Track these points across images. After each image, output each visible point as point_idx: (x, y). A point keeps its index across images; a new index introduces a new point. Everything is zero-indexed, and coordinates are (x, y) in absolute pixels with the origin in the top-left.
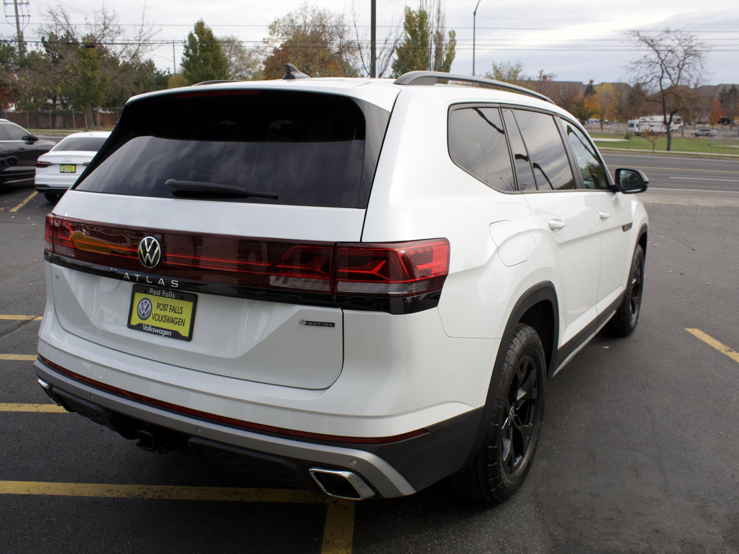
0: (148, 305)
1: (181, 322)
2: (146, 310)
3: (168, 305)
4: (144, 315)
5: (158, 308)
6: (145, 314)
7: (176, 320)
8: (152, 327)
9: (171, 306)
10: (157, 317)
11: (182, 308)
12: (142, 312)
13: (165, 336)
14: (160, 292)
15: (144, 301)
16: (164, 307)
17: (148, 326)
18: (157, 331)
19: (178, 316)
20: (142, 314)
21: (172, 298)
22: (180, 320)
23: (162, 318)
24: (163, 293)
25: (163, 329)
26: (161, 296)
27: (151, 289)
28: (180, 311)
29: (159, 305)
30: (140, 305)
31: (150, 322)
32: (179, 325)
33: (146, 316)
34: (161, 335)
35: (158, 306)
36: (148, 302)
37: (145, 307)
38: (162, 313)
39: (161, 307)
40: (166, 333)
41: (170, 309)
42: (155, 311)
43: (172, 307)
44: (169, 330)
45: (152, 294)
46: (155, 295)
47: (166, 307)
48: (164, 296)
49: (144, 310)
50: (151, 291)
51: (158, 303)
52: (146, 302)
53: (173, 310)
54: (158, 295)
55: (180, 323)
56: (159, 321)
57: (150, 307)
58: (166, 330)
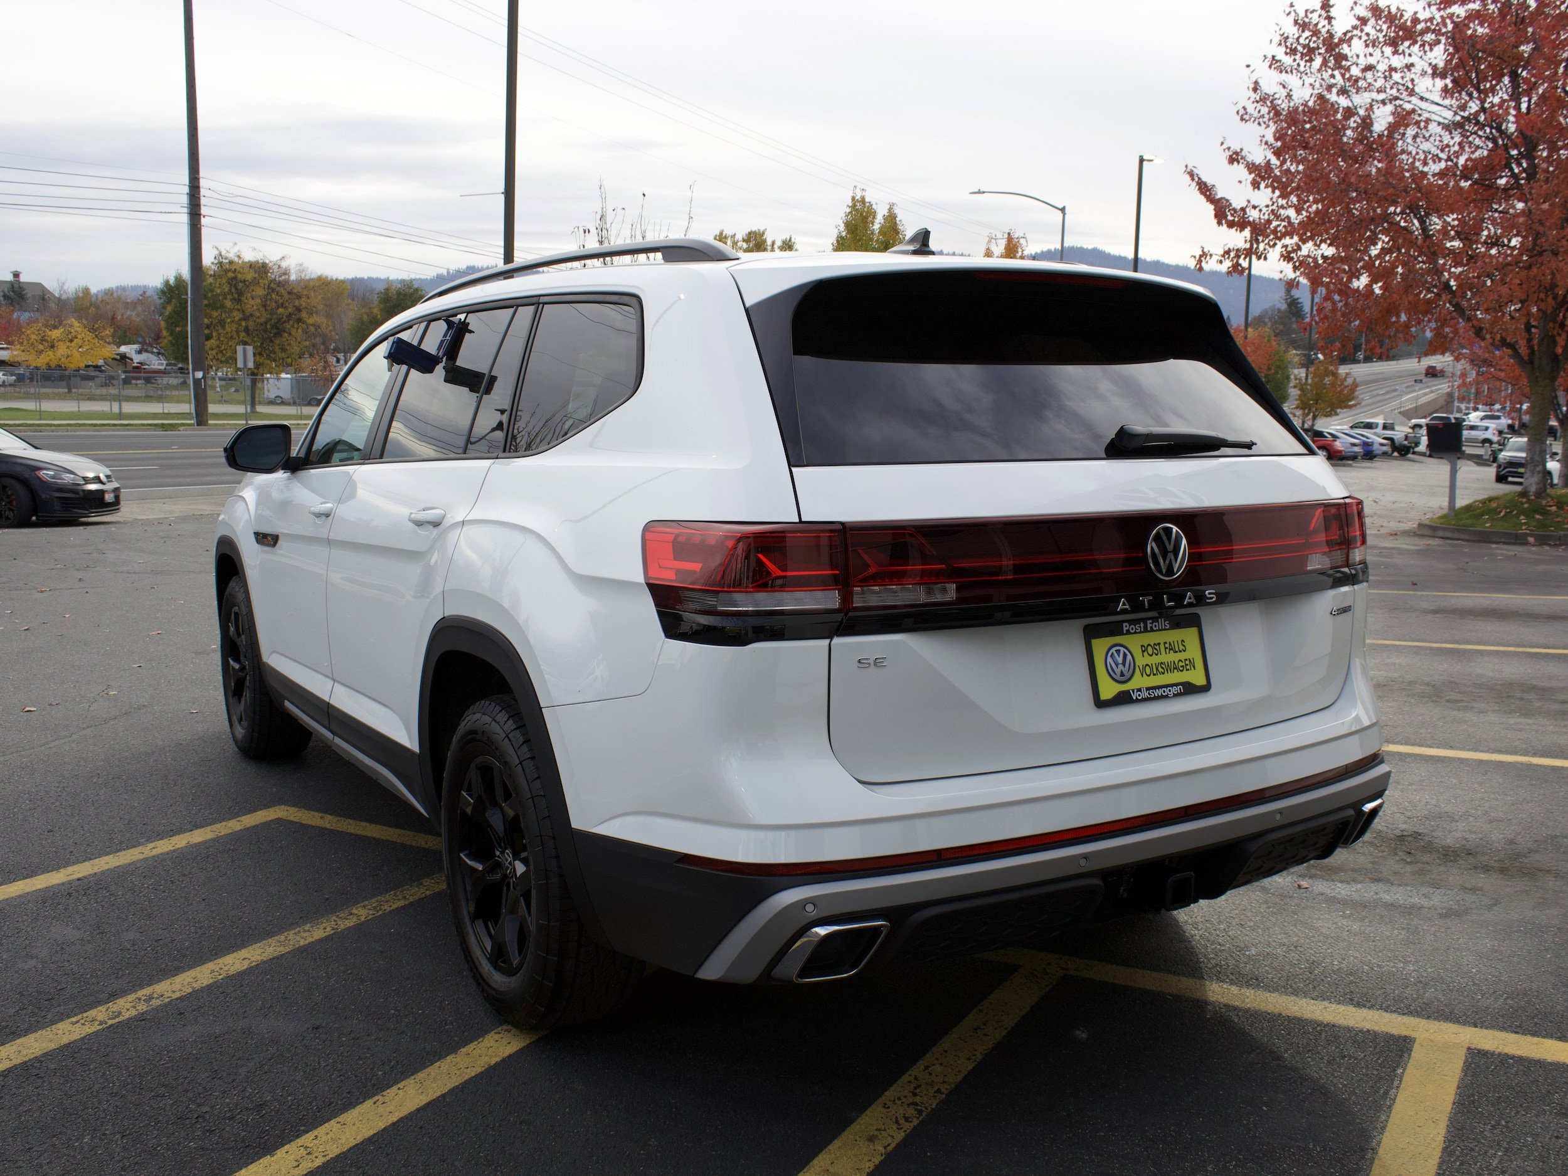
0: (1125, 655)
1: (1189, 665)
2: (1124, 663)
3: (1159, 644)
4: (1122, 674)
5: (1145, 653)
6: (1125, 673)
7: (1181, 664)
8: (1148, 689)
9: (1165, 643)
10: (1148, 670)
11: (1183, 641)
12: (1118, 671)
13: (1175, 695)
14: (1142, 625)
15: (1113, 650)
16: (1155, 649)
17: (1139, 690)
18: (1158, 692)
19: (1182, 656)
20: (1119, 674)
21: (1165, 629)
22: (1187, 662)
23: (1157, 669)
24: (1149, 625)
25: (1166, 686)
26: (1146, 631)
27: (1124, 624)
28: (1181, 648)
29: (1144, 649)
30: (1109, 659)
31: (1138, 682)
32: (1187, 670)
33: (1127, 675)
34: (1167, 697)
35: (1143, 652)
36: (1122, 649)
37: (1120, 660)
38: (1154, 660)
39: (1150, 650)
40: (1174, 690)
41: (1166, 648)
42: (1141, 661)
43: (1167, 645)
44: (1176, 685)
45: (1128, 632)
46: (1135, 633)
47: (1157, 647)
48: (1152, 630)
49: (1121, 667)
50: (1125, 629)
51: (1142, 646)
52: (1118, 651)
53: (1171, 648)
54: (1141, 632)
55: (1188, 667)
56: (1154, 675)
57: (1129, 657)
58: (1172, 685)
